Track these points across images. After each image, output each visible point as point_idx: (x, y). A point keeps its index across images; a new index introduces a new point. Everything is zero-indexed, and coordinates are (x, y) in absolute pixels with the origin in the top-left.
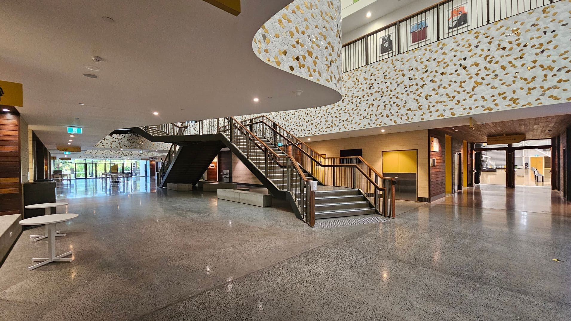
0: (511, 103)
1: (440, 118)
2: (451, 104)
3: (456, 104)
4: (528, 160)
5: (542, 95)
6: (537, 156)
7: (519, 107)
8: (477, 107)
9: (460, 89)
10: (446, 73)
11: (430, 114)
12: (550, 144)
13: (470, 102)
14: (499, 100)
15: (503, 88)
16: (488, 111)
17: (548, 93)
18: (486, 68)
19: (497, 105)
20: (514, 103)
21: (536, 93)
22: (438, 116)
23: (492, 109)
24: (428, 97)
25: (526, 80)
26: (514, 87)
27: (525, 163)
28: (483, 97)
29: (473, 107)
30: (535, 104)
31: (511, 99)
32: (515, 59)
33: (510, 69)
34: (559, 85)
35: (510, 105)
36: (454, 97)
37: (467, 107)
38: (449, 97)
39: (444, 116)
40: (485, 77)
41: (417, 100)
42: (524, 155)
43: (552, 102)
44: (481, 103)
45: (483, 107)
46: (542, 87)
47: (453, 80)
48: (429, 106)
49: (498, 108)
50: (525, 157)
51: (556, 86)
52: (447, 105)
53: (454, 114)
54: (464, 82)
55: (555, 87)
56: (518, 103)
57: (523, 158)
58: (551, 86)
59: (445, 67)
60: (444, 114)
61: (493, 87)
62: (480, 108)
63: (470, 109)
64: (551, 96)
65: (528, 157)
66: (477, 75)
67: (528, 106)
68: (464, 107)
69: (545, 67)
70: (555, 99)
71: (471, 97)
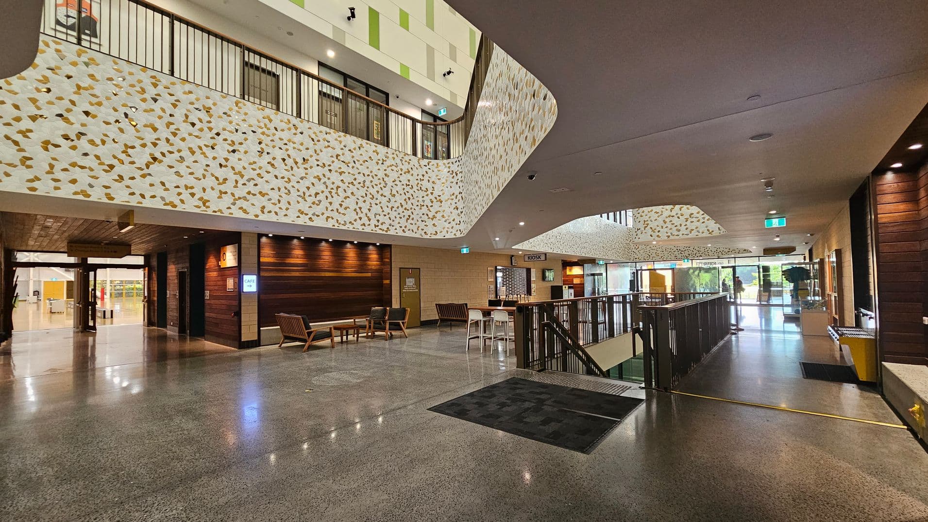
0: (200, 204)
1: (80, 197)
2: (106, 178)
3: (116, 180)
4: (40, 285)
5: (234, 204)
6: (54, 280)
7: (210, 212)
8: (153, 197)
9: (123, 157)
10: (94, 117)
11: (54, 184)
12: (142, 263)
13: (140, 185)
14: (186, 195)
15: (190, 181)
16: (169, 208)
17: (239, 203)
18: (168, 140)
19: (182, 201)
20: (204, 204)
21: (227, 200)
22: (75, 193)
23: (175, 206)
24: (50, 147)
25: (217, 179)
26: (205, 183)
27: (34, 292)
28: (163, 184)
29: (147, 196)
30: (226, 213)
31: (201, 199)
32: (207, 146)
33: (198, 156)
34: (249, 197)
35: (200, 207)
36: (112, 167)
37: (138, 193)
38: (102, 164)
39: (89, 196)
40: (167, 154)
41: (16, 143)
42: (31, 277)
43: (242, 215)
44: (159, 191)
45: (163, 198)
46: (233, 195)
47: (112, 136)
48: (52, 166)
49: (184, 206)
50: (34, 281)
51: (245, 197)
52: (97, 178)
53: (112, 199)
54: (133, 147)
55: (245, 199)
56: (208, 207)
57: (31, 283)
58: (241, 196)
59: (93, 103)
60: (89, 191)
61: (177, 173)
62: (158, 199)
63: (143, 196)
64: (241, 208)
65: (40, 281)
66: (155, 145)
67: (218, 214)
68: (131, 191)
69: (237, 171)
70: (245, 213)
71: (144, 176)
